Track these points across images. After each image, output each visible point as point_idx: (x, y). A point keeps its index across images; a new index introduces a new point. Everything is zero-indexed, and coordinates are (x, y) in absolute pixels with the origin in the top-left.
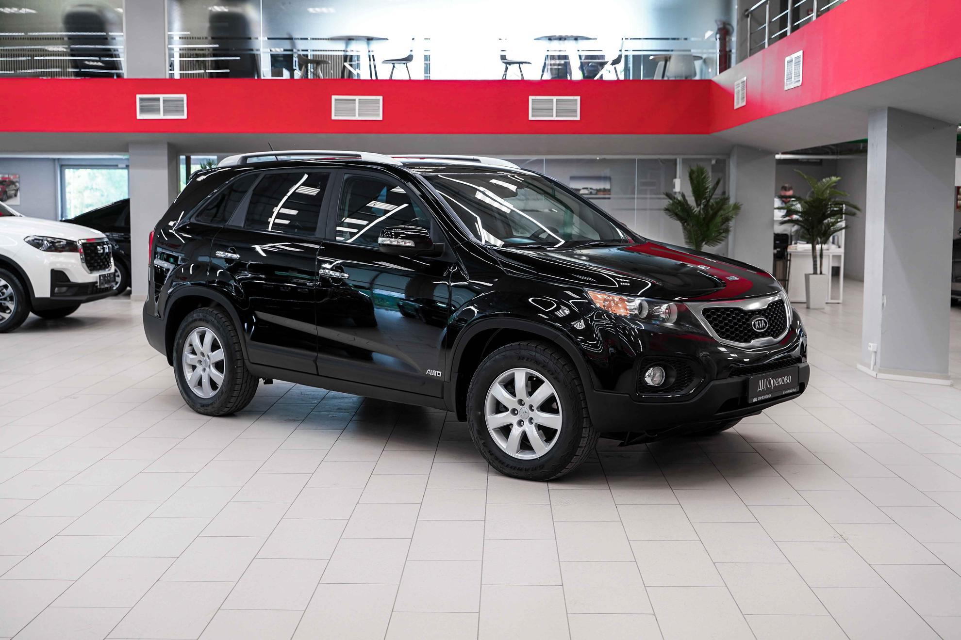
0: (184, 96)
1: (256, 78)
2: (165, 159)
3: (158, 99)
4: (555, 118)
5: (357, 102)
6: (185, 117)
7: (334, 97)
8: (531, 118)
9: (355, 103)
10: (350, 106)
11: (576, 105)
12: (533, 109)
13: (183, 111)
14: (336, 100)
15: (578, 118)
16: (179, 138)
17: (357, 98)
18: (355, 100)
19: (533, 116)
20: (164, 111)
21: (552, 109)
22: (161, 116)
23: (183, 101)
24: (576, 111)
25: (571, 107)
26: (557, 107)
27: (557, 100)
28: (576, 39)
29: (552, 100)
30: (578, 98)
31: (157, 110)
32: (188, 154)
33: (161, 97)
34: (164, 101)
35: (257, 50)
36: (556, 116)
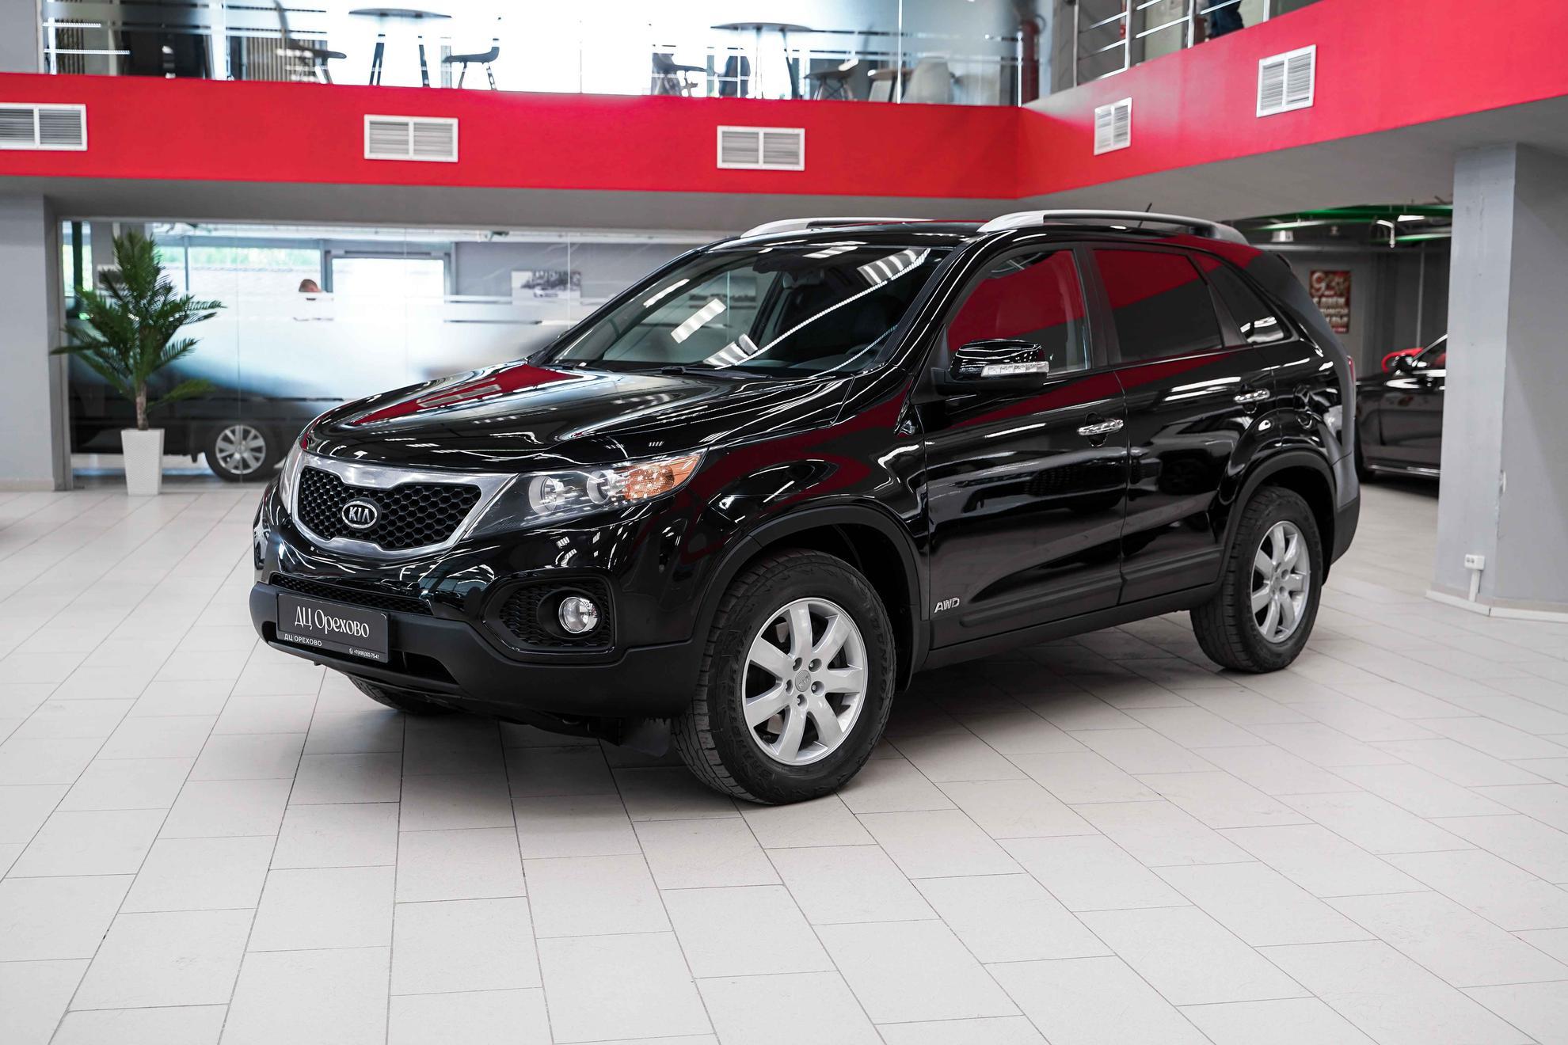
0: (82, 108)
1: (204, 78)
2: (39, 226)
3: (30, 113)
4: (761, 166)
5: (411, 127)
6: (84, 147)
7: (368, 119)
8: (720, 165)
9: (407, 130)
10: (395, 135)
11: (798, 144)
12: (724, 148)
13: (79, 137)
14: (372, 123)
15: (801, 167)
16: (66, 186)
17: (411, 120)
18: (407, 124)
19: (724, 161)
20: (42, 136)
21: (757, 150)
22: (36, 144)
23: (78, 117)
24: (795, 155)
25: (792, 147)
26: (764, 147)
27: (765, 134)
28: (783, 29)
29: (757, 134)
30: (801, 132)
31: (30, 134)
32: (77, 219)
33: (37, 108)
34: (42, 117)
35: (207, 27)
36: (765, 162)
